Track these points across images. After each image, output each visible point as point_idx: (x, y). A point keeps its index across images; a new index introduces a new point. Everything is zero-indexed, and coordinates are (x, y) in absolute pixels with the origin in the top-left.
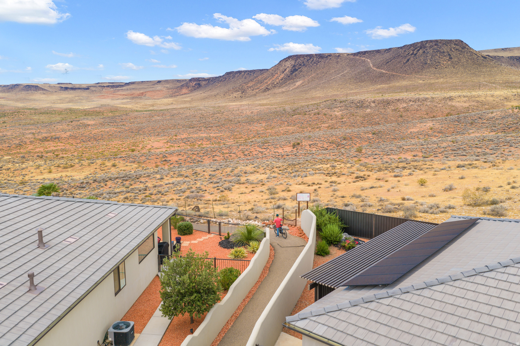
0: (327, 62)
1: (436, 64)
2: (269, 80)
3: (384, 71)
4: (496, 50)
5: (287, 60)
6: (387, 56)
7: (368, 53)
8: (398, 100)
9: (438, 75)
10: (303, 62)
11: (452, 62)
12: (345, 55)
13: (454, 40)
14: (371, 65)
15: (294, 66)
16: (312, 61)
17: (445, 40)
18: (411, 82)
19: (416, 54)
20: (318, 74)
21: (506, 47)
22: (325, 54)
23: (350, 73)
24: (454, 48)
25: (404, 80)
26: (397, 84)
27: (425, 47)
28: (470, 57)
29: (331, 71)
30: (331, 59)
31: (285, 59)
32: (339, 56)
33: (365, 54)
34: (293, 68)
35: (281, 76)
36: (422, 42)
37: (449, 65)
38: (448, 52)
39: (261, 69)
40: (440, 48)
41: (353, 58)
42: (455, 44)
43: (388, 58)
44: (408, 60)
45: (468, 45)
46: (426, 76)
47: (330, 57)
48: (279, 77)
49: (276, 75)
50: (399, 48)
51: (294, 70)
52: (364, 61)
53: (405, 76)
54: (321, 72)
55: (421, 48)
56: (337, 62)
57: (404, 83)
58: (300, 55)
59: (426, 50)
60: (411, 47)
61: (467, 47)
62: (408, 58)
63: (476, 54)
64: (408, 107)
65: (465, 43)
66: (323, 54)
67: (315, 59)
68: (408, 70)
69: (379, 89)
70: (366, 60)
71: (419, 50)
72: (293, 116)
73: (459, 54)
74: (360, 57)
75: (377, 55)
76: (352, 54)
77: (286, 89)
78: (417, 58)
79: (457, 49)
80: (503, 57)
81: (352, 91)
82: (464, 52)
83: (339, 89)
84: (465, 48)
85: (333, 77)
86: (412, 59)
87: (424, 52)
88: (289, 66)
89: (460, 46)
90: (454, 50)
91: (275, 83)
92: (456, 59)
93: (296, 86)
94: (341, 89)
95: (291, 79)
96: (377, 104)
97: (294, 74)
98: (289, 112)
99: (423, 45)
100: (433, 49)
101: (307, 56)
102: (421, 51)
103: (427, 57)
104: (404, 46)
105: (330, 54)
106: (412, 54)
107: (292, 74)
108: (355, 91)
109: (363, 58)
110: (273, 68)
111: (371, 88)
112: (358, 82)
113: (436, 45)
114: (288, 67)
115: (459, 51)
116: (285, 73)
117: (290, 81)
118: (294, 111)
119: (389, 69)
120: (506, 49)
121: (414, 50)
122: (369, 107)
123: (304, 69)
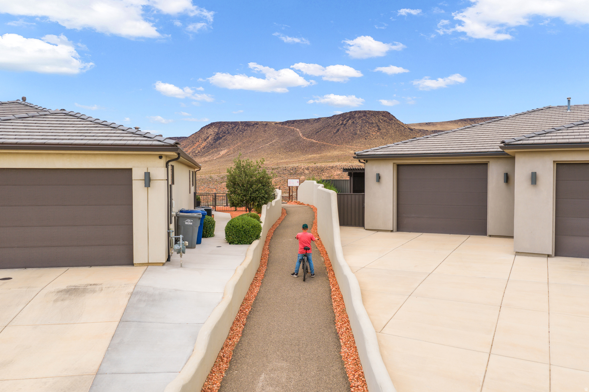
0: (253, 130)
1: (366, 135)
2: (189, 148)
3: (314, 141)
4: (420, 124)
5: (209, 127)
6: (317, 125)
7: (296, 122)
8: (332, 167)
9: (369, 146)
10: (228, 130)
11: (381, 133)
12: (273, 123)
13: (381, 112)
14: (301, 134)
15: (218, 134)
16: (238, 129)
17: (373, 111)
18: (342, 152)
19: (346, 124)
20: (244, 143)
21: (430, 122)
22: (251, 122)
23: (279, 142)
24: (382, 119)
25: (335, 150)
26: (329, 154)
27: (354, 118)
28: (398, 129)
29: (259, 140)
30: (258, 127)
31: (207, 126)
32: (266, 124)
33: (294, 123)
34: (217, 136)
35: (203, 144)
36: (351, 112)
37: (378, 136)
38: (376, 123)
39: (179, 136)
40: (369, 118)
41: (281, 127)
42: (383, 116)
43: (317, 128)
44: (338, 130)
45: (395, 117)
46: (356, 146)
47: (257, 126)
48: (201, 146)
49: (198, 144)
50: (328, 118)
51: (218, 138)
52: (293, 131)
53: (336, 146)
54: (247, 141)
55: (350, 119)
56: (265, 131)
57: (336, 153)
58: (224, 122)
59: (355, 120)
60: (340, 117)
61: (394, 119)
62: (338, 128)
63: (403, 126)
64: (342, 175)
65: (392, 115)
66: (249, 122)
67: (240, 127)
68: (338, 140)
69: (310, 159)
70: (295, 129)
71: (348, 121)
72: (221, 183)
73: (387, 125)
74: (289, 126)
75: (307, 125)
76: (280, 123)
77: (209, 158)
78: (346, 128)
79: (384, 121)
80: (427, 130)
81: (282, 161)
82: (392, 124)
83: (269, 159)
84: (392, 119)
85: (262, 146)
86: (342, 129)
87: (353, 122)
88: (212, 133)
89: (388, 118)
90: (382, 122)
91: (197, 152)
92: (384, 131)
93: (220, 155)
94: (270, 158)
95: (215, 148)
96: (311, 171)
97: (217, 142)
98: (217, 180)
99: (352, 116)
100: (362, 120)
101: (232, 123)
102: (350, 121)
103: (357, 127)
104: (333, 116)
105: (257, 122)
106: (341, 124)
107: (215, 142)
108: (285, 161)
109: (292, 128)
110: (193, 136)
111: (302, 158)
112: (288, 152)
113: (364, 116)
114: (211, 135)
115: (387, 122)
116: (207, 141)
117: (213, 150)
118: (222, 178)
119: (319, 139)
120: (430, 123)
121: (344, 120)
122: (303, 174)
123: (229, 137)
